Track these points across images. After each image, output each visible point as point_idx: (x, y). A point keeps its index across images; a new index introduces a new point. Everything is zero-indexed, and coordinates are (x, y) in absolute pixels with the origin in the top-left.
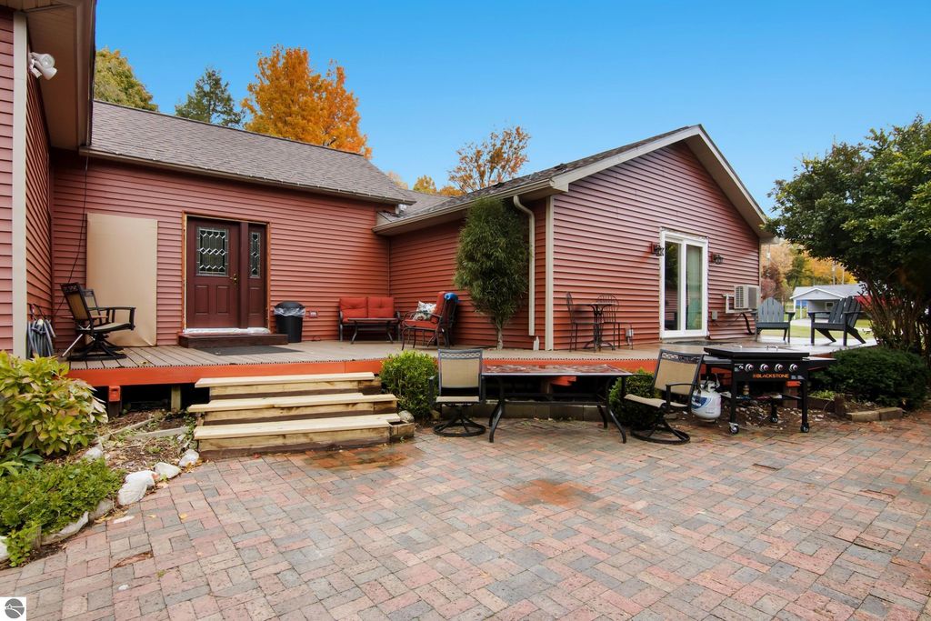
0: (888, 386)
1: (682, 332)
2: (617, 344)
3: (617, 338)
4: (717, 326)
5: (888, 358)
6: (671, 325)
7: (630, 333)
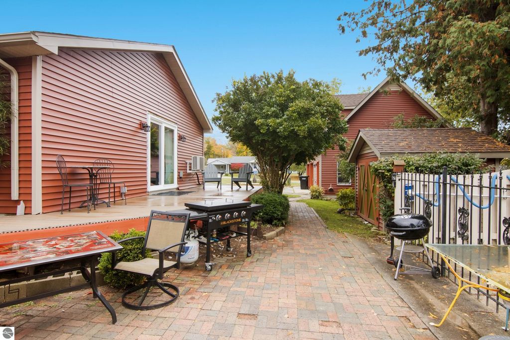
0: (278, 215)
1: (162, 186)
2: (112, 200)
3: (112, 195)
4: (182, 181)
5: (277, 199)
6: (155, 181)
7: (125, 190)
